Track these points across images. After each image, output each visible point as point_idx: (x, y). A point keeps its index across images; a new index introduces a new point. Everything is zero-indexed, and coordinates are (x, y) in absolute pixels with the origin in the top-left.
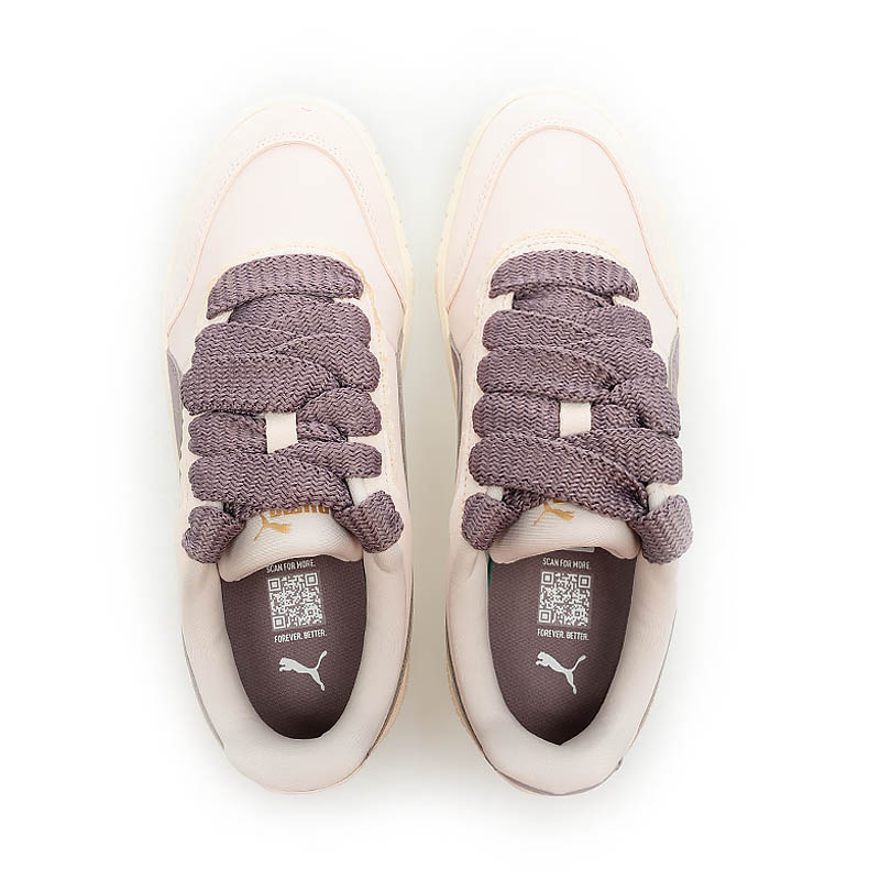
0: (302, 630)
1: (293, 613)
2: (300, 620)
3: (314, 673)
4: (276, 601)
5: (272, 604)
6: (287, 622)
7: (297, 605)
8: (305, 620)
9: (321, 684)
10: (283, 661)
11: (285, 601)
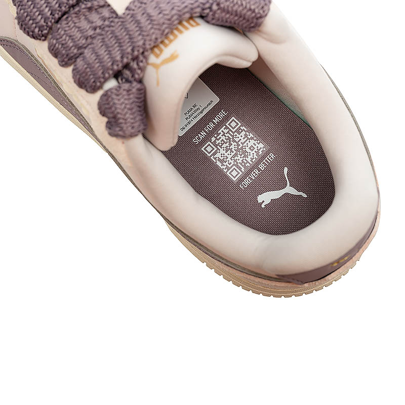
0: (255, 166)
1: (239, 159)
2: (249, 159)
3: (290, 190)
4: (219, 160)
5: (219, 164)
6: (240, 169)
7: (238, 150)
8: (252, 157)
9: (301, 193)
10: (260, 198)
11: (226, 154)
